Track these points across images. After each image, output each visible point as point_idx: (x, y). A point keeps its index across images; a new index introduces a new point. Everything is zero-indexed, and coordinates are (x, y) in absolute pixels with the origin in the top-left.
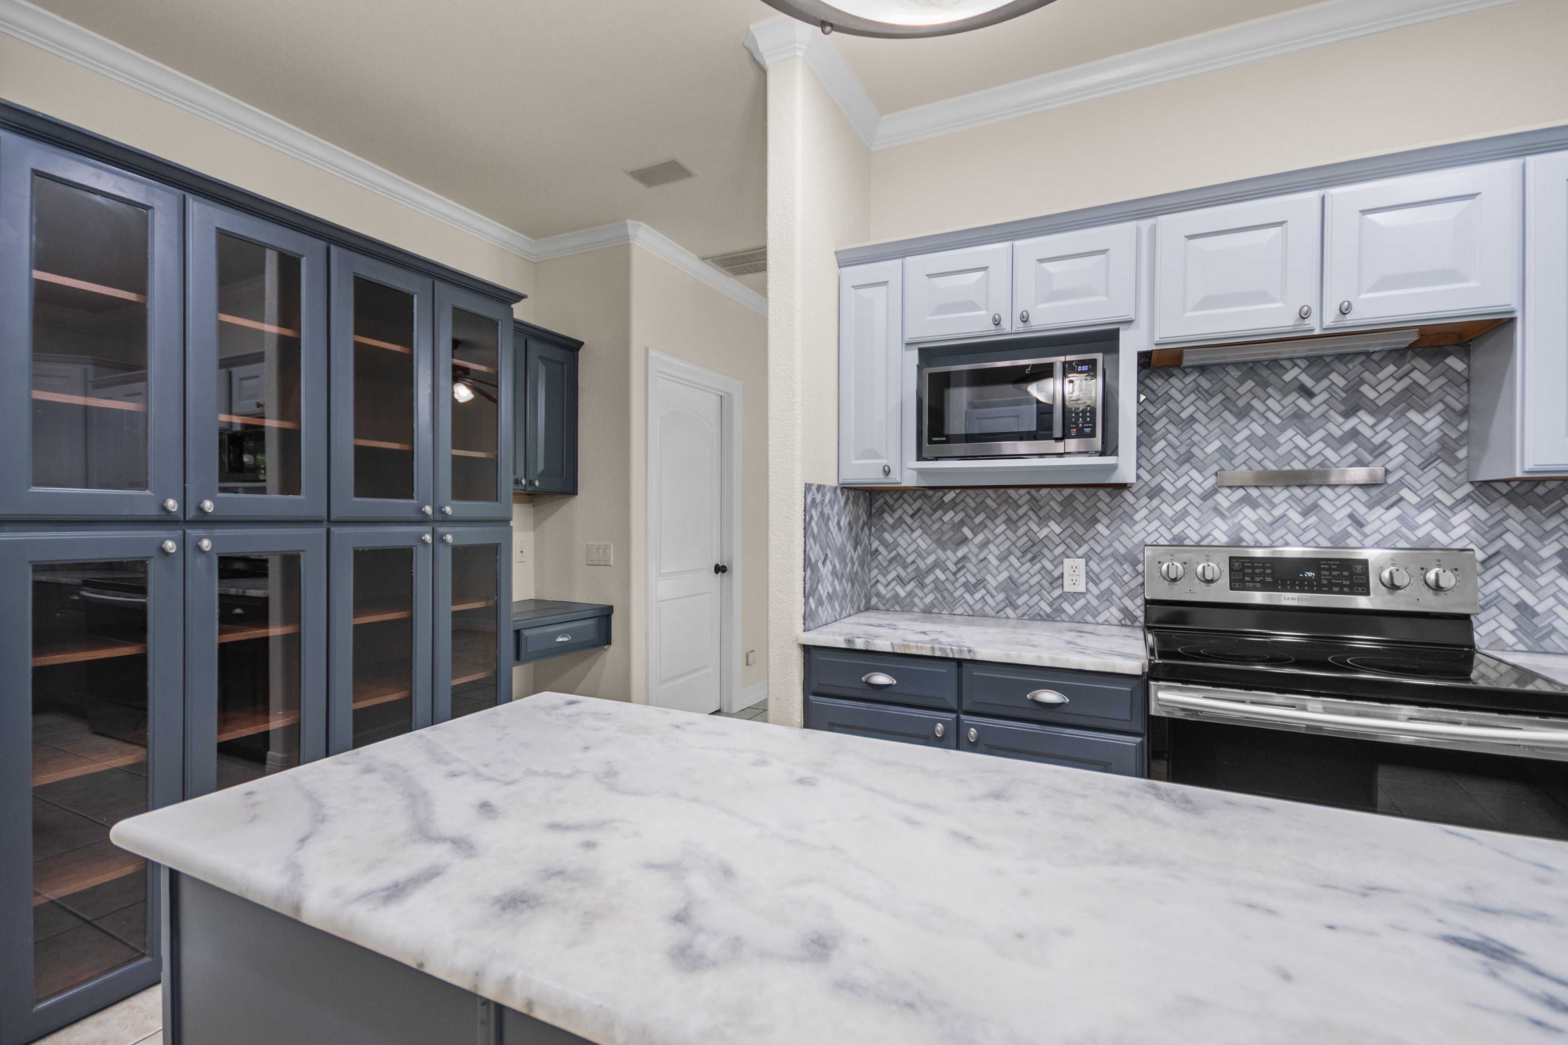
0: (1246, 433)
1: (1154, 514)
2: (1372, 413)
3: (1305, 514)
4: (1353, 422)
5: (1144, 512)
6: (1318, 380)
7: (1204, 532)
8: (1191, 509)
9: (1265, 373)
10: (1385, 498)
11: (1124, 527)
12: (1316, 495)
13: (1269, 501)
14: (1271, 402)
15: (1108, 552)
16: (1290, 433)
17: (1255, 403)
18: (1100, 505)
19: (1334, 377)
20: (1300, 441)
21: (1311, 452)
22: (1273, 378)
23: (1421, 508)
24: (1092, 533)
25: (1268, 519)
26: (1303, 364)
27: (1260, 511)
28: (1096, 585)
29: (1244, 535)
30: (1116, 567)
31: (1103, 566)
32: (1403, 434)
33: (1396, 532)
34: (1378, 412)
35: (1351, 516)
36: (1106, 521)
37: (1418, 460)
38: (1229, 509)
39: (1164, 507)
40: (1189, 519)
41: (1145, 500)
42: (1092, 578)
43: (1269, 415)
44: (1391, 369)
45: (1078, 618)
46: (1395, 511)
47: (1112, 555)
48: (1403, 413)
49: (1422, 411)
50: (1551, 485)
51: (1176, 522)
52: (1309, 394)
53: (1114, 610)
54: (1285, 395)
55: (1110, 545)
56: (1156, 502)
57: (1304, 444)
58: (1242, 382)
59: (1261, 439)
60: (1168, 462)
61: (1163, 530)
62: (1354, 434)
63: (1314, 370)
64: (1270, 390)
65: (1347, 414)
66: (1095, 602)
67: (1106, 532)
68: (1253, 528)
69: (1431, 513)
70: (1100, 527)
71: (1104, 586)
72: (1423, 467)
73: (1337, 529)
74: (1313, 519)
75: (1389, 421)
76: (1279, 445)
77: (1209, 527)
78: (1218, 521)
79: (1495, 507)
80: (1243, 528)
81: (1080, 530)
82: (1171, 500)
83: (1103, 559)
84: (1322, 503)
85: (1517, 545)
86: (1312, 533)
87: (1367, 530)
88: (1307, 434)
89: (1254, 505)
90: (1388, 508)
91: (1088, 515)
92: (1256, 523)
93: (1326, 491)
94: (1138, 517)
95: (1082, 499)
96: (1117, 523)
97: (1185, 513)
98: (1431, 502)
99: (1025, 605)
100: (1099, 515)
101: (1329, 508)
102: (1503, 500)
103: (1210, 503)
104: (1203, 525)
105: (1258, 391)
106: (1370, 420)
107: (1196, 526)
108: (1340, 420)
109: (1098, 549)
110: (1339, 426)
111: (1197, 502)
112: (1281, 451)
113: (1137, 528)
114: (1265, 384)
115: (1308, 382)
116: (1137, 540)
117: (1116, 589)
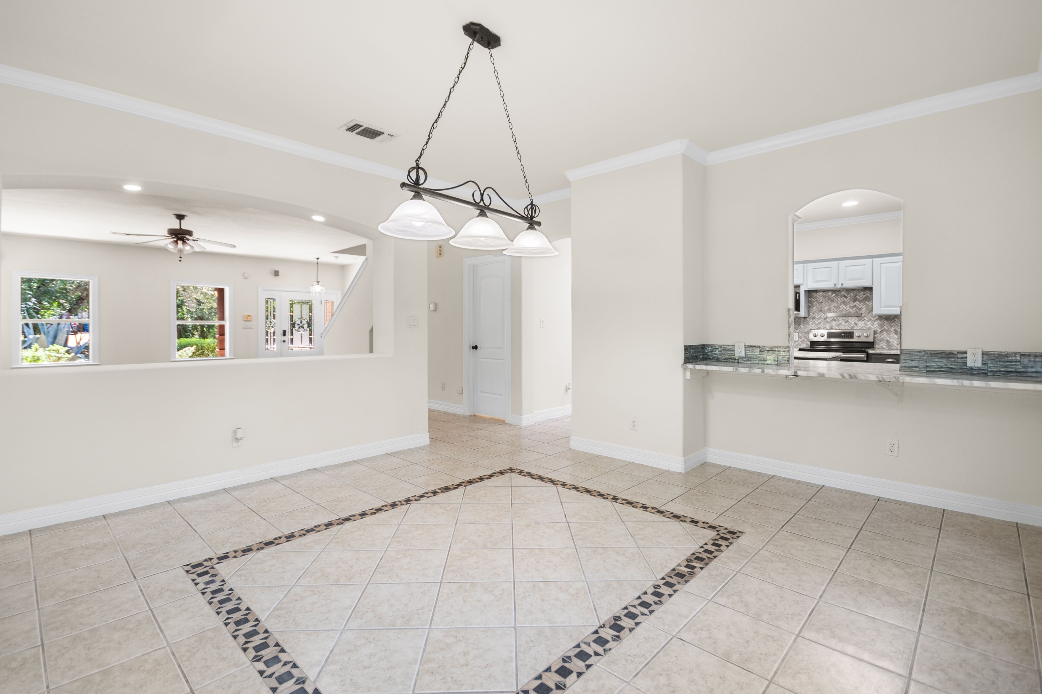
0: (833, 305)
1: (814, 323)
2: (859, 302)
3: (846, 322)
4: (855, 303)
5: (811, 322)
6: (848, 295)
7: (824, 327)
8: (822, 322)
9: (837, 293)
10: (862, 319)
11: (807, 326)
12: (848, 319)
13: (838, 320)
14: (838, 299)
15: (803, 331)
16: (842, 305)
17: (835, 299)
18: (802, 321)
19: (851, 294)
20: (844, 307)
21: (847, 309)
22: (839, 294)
23: (868, 321)
24: (800, 327)
25: (838, 324)
26: (845, 291)
27: (836, 322)
28: (801, 338)
29: (833, 327)
30: (805, 335)
31: (802, 334)
32: (865, 306)
33: (864, 326)
34: (860, 301)
35: (855, 323)
36: (803, 324)
37: (868, 311)
38: (830, 322)
39: (816, 321)
40: (821, 324)
41: (812, 320)
42: (799, 337)
43: (838, 301)
44: (862, 293)
45: (796, 346)
46: (863, 322)
47: (804, 332)
48: (865, 302)
49: (868, 301)
50: (893, 317)
51: (818, 324)
52: (846, 297)
53: (805, 344)
54: (841, 297)
55: (804, 330)
56: (814, 320)
57: (845, 308)
58: (832, 294)
59: (837, 306)
60: (817, 311)
61: (816, 326)
62: (855, 306)
63: (847, 292)
64: (838, 296)
65: (854, 302)
66: (800, 343)
67: (803, 327)
68: (835, 326)
69: (870, 322)
70: (801, 326)
71: (802, 339)
72: (869, 313)
73: (852, 325)
74: (847, 324)
75: (862, 303)
76: (840, 308)
77: (826, 325)
78: (827, 324)
79: (882, 321)
80: (833, 326)
81: (797, 326)
82: (818, 320)
83: (802, 333)
84: (849, 320)
85: (886, 328)
86: (847, 327)
87: (858, 326)
88: (846, 306)
89: (835, 321)
90: (862, 321)
91: (799, 323)
92: (836, 324)
93: (850, 318)
94: (810, 323)
95: (798, 320)
96: (805, 325)
97: (820, 323)
98: (870, 320)
100: (801, 323)
101: (850, 321)
102: (884, 320)
103: (826, 320)
104: (824, 325)
105: (836, 297)
106: (859, 303)
107: (823, 325)
108: (852, 303)
109: (801, 331)
110: (852, 304)
111: (823, 320)
112: (841, 309)
113: (810, 326)
114: (837, 295)
115: (846, 295)
116: (810, 328)
117: (805, 339)
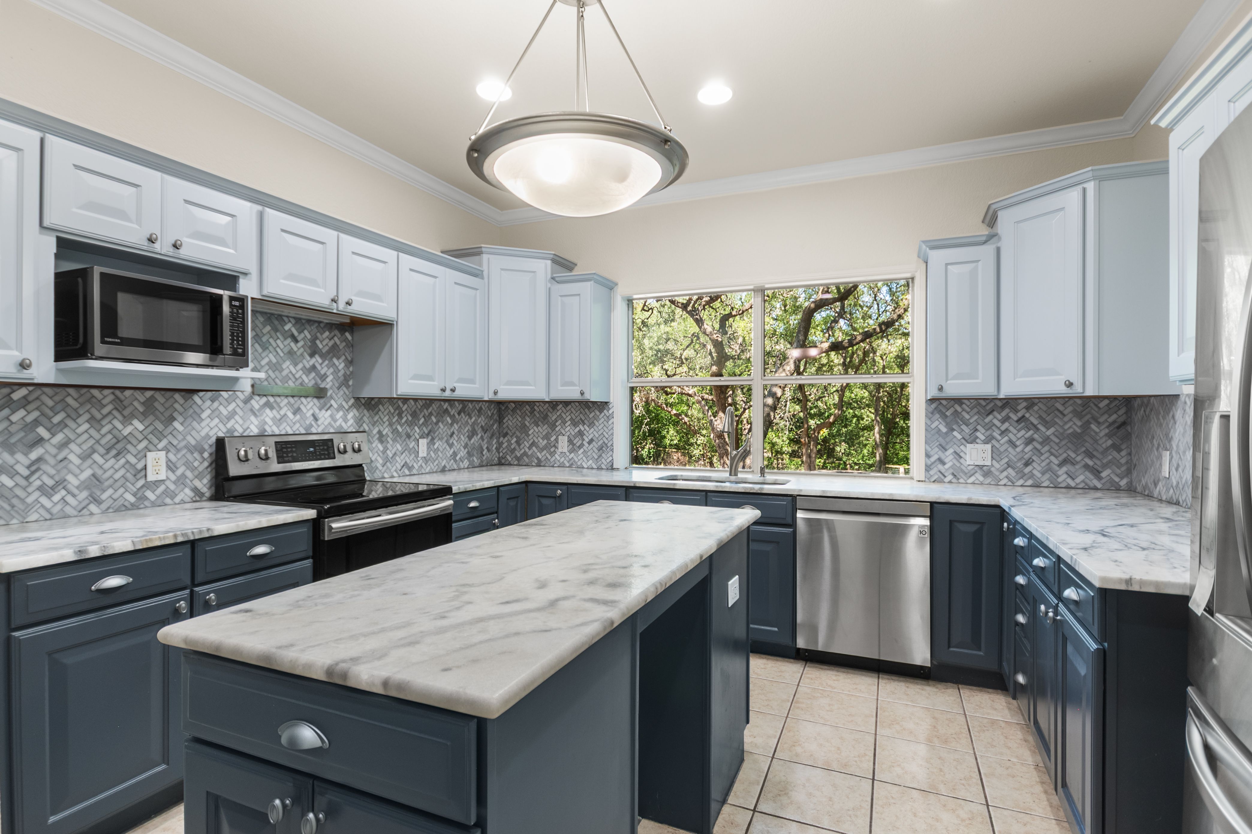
0: (266, 360)
1: (215, 414)
2: (321, 356)
3: (294, 413)
4: (313, 361)
5: (208, 412)
6: (300, 333)
7: (245, 427)
8: (238, 410)
9: (276, 322)
10: (326, 404)
11: (195, 424)
12: (299, 402)
13: (278, 404)
14: (278, 342)
15: (183, 444)
16: (288, 363)
17: (271, 340)
18: (177, 406)
19: (306, 332)
20: (292, 368)
21: (297, 375)
22: (279, 327)
23: (338, 410)
24: (170, 429)
25: (278, 417)
26: (293, 321)
27: (274, 411)
28: (173, 472)
29: (267, 428)
30: (189, 456)
31: (179, 456)
32: (331, 370)
33: (330, 424)
34: (323, 356)
35: (313, 415)
36: (181, 419)
37: (337, 385)
38: (259, 410)
39: (221, 408)
40: (237, 417)
41: (208, 403)
42: (171, 467)
43: (278, 350)
44: (327, 333)
45: (159, 502)
46: (329, 412)
47: (186, 447)
48: (331, 359)
49: (338, 359)
50: (376, 400)
51: (229, 419)
52: (296, 341)
53: (187, 491)
54: (285, 339)
55: (184, 439)
56: (216, 404)
57: (294, 371)
59: (274, 365)
61: (221, 426)
62: (314, 367)
63: (298, 326)
64: (278, 334)
65: (312, 355)
66: (172, 487)
67: (180, 428)
68: (270, 422)
69: (341, 413)
70: (176, 424)
71: (179, 472)
72: (339, 388)
73: (308, 422)
74: (298, 417)
75: (327, 362)
76: (283, 370)
77: (248, 422)
78: (253, 418)
79: (361, 410)
80: (266, 423)
81: (160, 427)
82: (225, 403)
83: (178, 450)
84: (302, 407)
85: (367, 429)
86: (298, 425)
87: (319, 422)
88: (295, 365)
89: (272, 408)
90: (327, 410)
91: (167, 414)
92: (272, 419)
93: (303, 399)
94: (204, 416)
95: (162, 400)
96: (189, 420)
97: (233, 413)
98: (341, 407)
99: (110, 499)
100: (175, 415)
101: (304, 410)
102: (363, 407)
103: (248, 406)
104: (245, 421)
105: (272, 333)
106: (320, 361)
107: (241, 422)
108: (308, 358)
109: (175, 442)
110: (309, 362)
111: (241, 404)
112: (285, 373)
113: (203, 424)
114: (276, 330)
115: (296, 333)
116: (203, 433)
117: (189, 474)
